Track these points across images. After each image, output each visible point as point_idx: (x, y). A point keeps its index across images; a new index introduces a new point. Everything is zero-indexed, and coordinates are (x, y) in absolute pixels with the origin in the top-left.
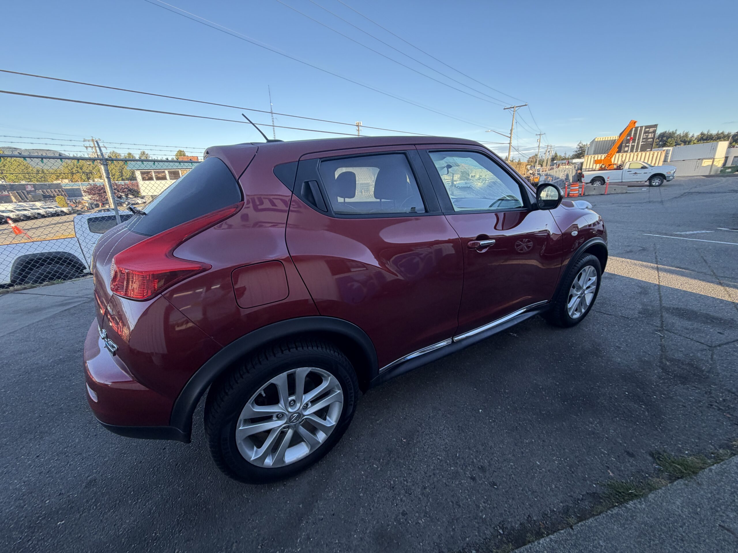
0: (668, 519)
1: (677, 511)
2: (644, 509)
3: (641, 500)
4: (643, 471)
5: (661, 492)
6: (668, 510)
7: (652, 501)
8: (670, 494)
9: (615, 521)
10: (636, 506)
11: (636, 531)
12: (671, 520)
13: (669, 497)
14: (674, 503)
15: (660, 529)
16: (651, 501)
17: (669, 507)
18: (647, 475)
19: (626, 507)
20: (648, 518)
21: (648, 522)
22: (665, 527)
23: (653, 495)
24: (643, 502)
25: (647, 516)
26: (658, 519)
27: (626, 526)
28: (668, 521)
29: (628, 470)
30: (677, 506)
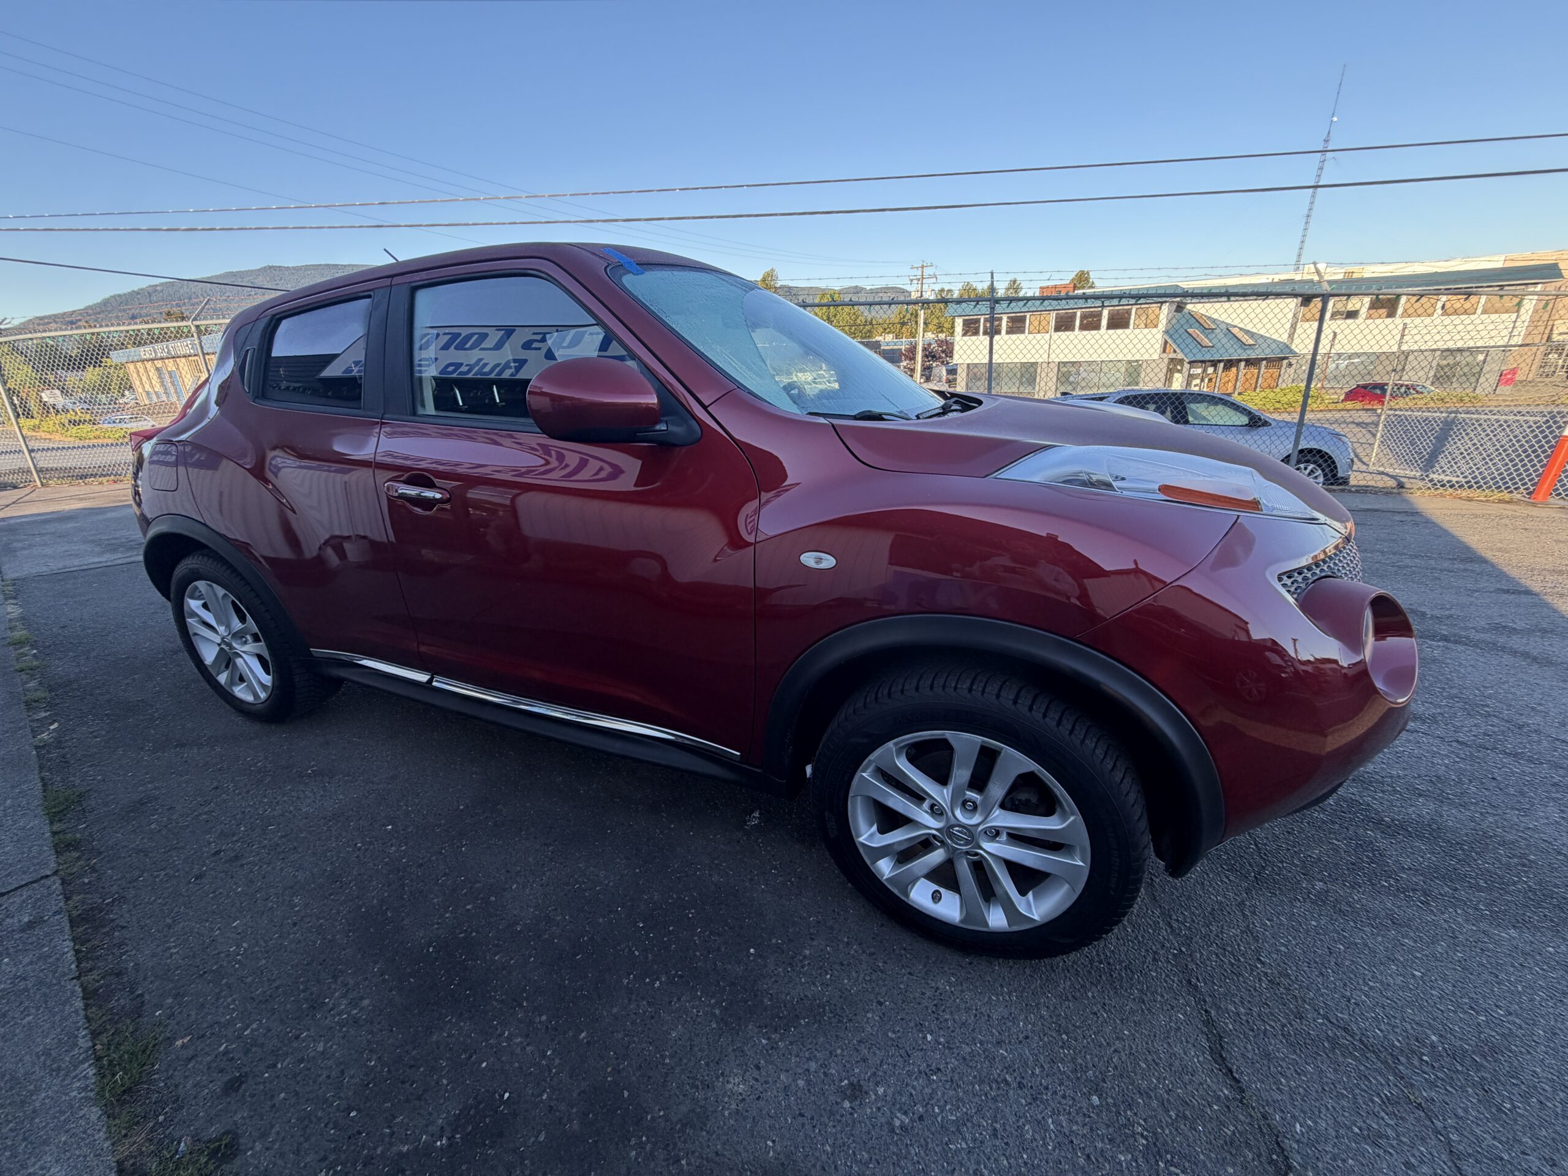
0: (24, 1139)
1: (35, 1163)
2: (67, 1094)
3: (92, 1090)
4: (175, 1110)
5: (96, 1137)
6: (46, 1143)
7: (81, 1113)
8: (85, 1156)
9: (60, 1040)
10: (79, 1080)
11: (26, 1073)
12: (21, 1145)
13: (77, 1152)
14: (57, 1161)
15: (10, 1117)
16: (81, 1109)
17: (53, 1147)
18: (161, 1118)
19: (85, 1060)
20: (44, 1099)
21: (34, 1098)
22: (11, 1130)
23: (93, 1118)
24: (83, 1094)
25: (48, 1097)
26: (33, 1119)
27: (42, 1058)
28: (21, 1137)
29: (186, 1077)
30: (48, 1165)
